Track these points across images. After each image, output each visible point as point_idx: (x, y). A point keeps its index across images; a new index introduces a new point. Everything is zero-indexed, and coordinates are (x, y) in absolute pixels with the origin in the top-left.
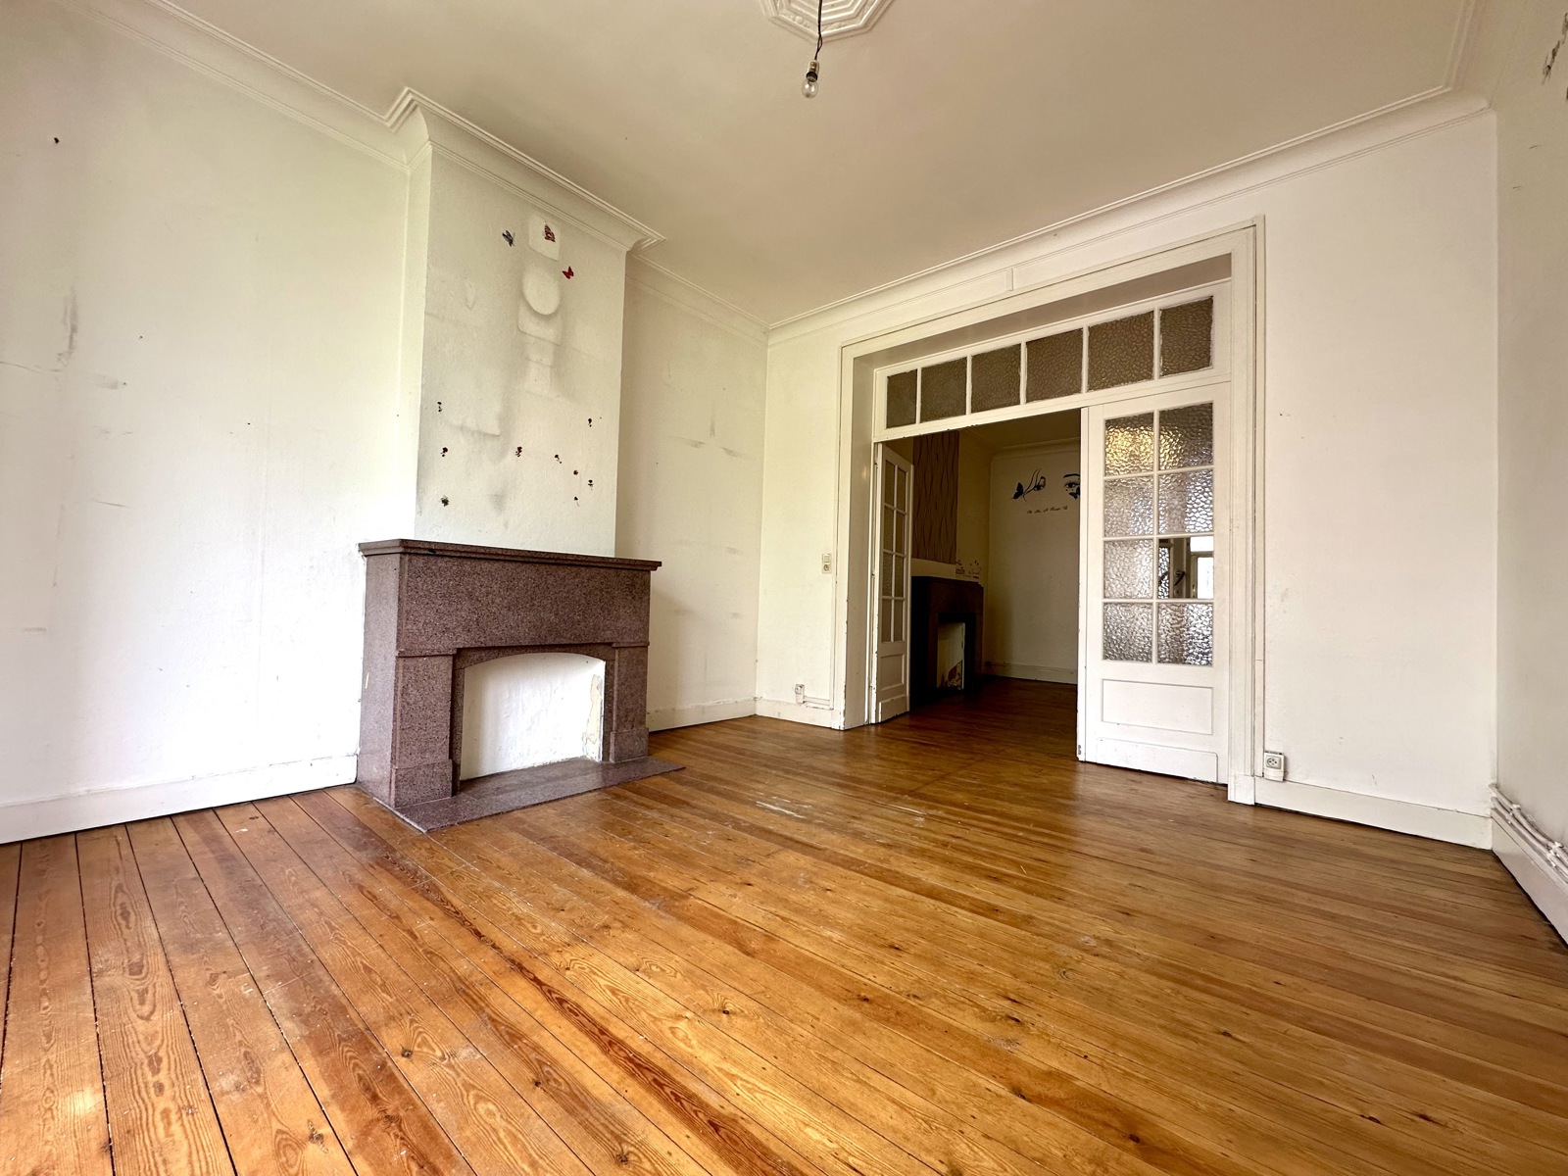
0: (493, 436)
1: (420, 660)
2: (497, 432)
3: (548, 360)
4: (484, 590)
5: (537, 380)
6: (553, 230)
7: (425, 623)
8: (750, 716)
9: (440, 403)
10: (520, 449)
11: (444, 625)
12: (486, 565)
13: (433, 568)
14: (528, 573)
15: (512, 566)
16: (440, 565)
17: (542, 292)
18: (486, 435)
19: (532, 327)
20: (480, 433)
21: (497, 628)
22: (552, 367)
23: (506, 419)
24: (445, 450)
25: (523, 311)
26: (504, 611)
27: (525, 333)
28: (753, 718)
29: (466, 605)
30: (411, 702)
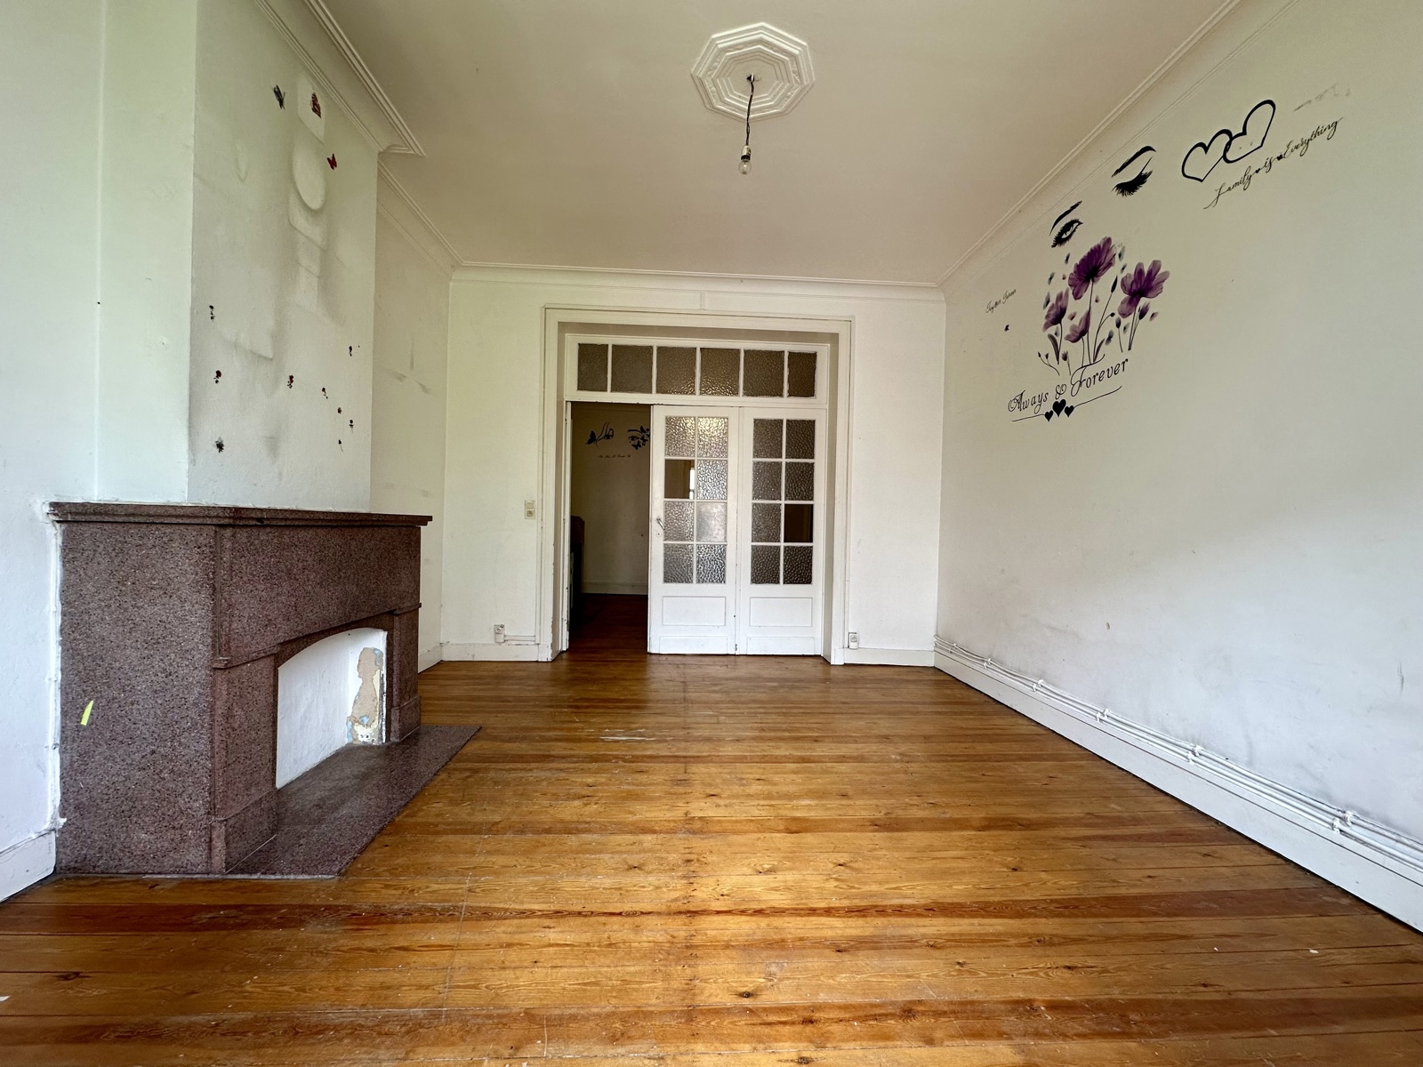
0: (266, 358)
1: (244, 667)
2: (271, 357)
3: (315, 269)
4: (300, 565)
5: (305, 293)
6: (320, 102)
7: (250, 618)
8: (438, 663)
9: (212, 307)
10: (291, 377)
11: (267, 616)
12: (302, 534)
13: (256, 542)
14: (335, 539)
15: (321, 532)
16: (262, 538)
17: (310, 179)
18: (260, 356)
19: (301, 221)
20: (253, 353)
21: (312, 611)
22: (319, 277)
23: (279, 338)
24: (219, 374)
25: (293, 199)
26: (317, 589)
27: (296, 229)
28: (441, 663)
29: (286, 587)
30: (236, 726)
